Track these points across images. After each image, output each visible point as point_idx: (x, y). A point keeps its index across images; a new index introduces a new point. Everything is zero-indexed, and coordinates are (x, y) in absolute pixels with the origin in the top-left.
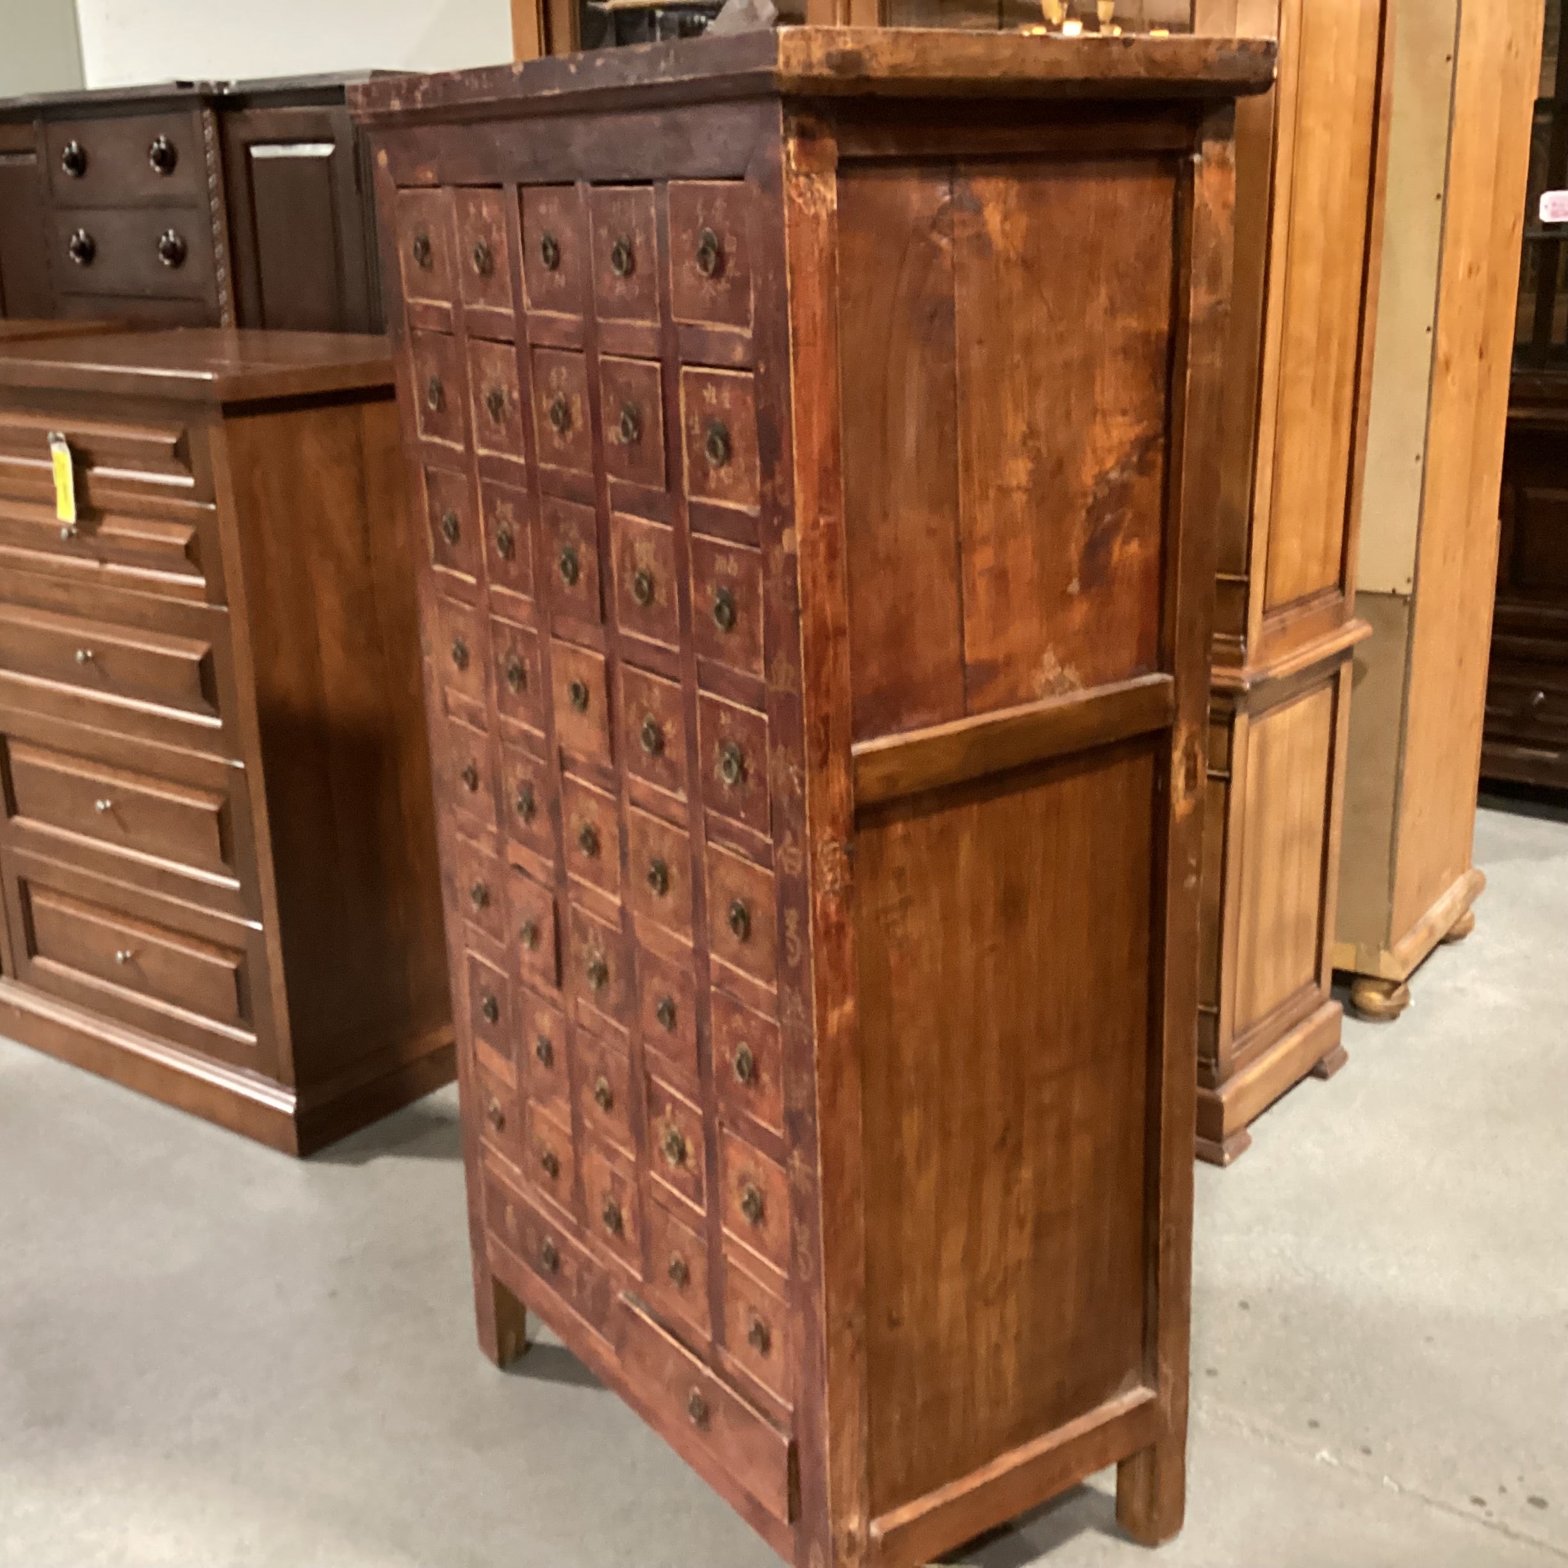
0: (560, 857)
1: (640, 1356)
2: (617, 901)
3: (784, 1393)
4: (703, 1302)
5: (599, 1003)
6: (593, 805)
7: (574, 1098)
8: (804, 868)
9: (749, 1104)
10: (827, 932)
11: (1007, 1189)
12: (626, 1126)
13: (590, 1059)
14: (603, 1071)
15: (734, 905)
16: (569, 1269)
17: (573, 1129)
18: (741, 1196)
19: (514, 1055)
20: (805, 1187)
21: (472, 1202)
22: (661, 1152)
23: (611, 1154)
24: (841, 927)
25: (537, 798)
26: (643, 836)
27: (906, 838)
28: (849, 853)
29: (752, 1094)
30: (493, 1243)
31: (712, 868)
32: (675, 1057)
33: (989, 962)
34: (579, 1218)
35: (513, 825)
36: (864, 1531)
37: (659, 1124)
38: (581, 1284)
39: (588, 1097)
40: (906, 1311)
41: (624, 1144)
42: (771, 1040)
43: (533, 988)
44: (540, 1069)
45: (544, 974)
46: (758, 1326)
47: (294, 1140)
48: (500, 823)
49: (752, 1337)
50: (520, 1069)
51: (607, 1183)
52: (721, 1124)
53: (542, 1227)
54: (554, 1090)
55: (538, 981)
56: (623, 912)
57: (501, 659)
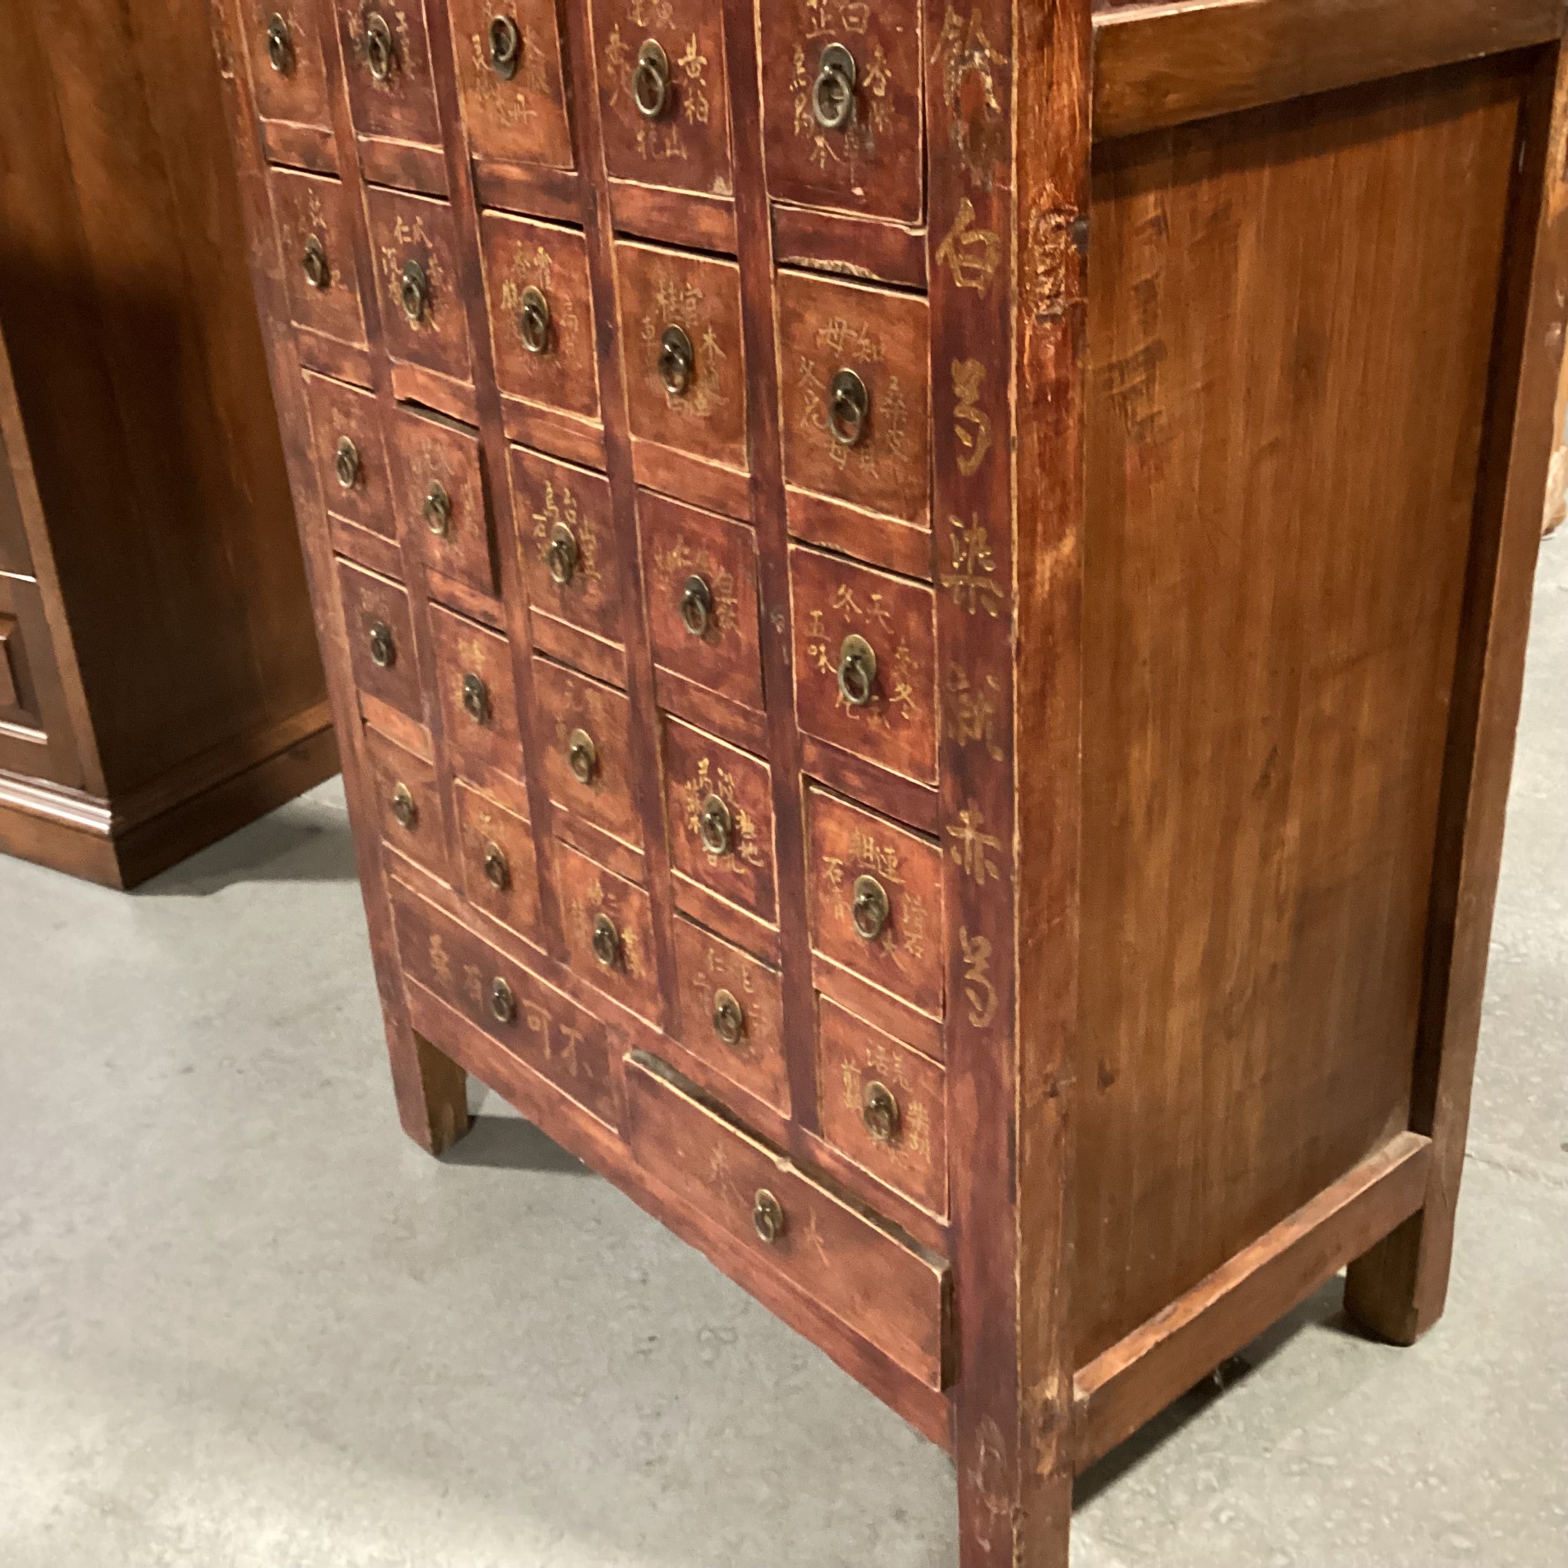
0: (485, 371)
1: (665, 1143)
2: (595, 424)
3: (932, 1197)
4: (775, 1063)
5: (567, 609)
6: (542, 257)
7: (532, 769)
8: (1002, 270)
9: (869, 741)
10: (1040, 399)
11: (1265, 857)
12: (626, 801)
13: (558, 703)
14: (583, 720)
15: (837, 380)
16: (537, 1021)
17: (533, 815)
18: (849, 898)
19: (427, 711)
20: (985, 872)
21: (376, 933)
22: (691, 836)
23: (600, 847)
24: (1061, 388)
25: (436, 272)
26: (645, 287)
27: (1159, 224)
28: (1080, 239)
29: (874, 722)
30: (412, 987)
31: (790, 317)
32: (714, 679)
33: (1267, 469)
34: (550, 950)
35: (398, 329)
36: (1064, 1394)
37: (686, 793)
38: (558, 1042)
39: (555, 762)
40: (1124, 1059)
41: (622, 830)
42: (913, 622)
43: (451, 604)
44: (471, 730)
45: (470, 575)
46: (882, 1099)
47: (114, 867)
48: (373, 334)
49: (870, 1116)
50: (437, 732)
51: (595, 892)
52: (809, 781)
53: (490, 964)
54: (496, 759)
55: (460, 590)
56: (609, 442)
57: (354, 24)
